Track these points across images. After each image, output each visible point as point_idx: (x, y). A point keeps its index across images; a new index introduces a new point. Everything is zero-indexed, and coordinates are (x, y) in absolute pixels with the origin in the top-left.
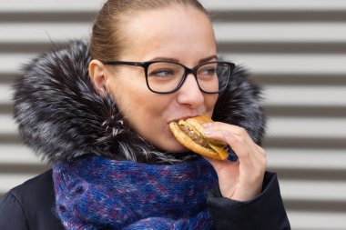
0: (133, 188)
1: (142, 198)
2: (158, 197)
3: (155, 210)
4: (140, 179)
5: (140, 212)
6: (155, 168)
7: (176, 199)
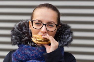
0: (29, 52)
1: (31, 55)
2: (35, 55)
3: (34, 58)
4: (31, 50)
5: (31, 58)
6: (34, 48)
7: (39, 56)
